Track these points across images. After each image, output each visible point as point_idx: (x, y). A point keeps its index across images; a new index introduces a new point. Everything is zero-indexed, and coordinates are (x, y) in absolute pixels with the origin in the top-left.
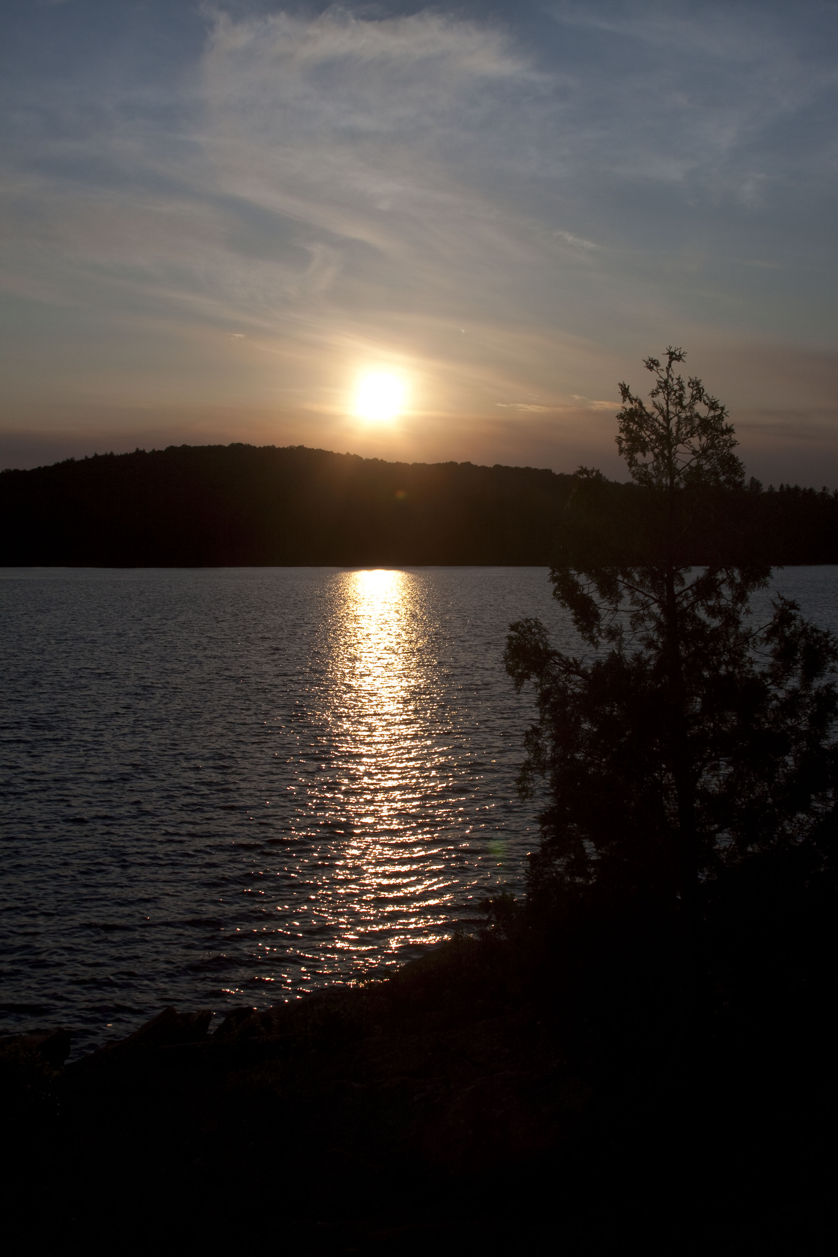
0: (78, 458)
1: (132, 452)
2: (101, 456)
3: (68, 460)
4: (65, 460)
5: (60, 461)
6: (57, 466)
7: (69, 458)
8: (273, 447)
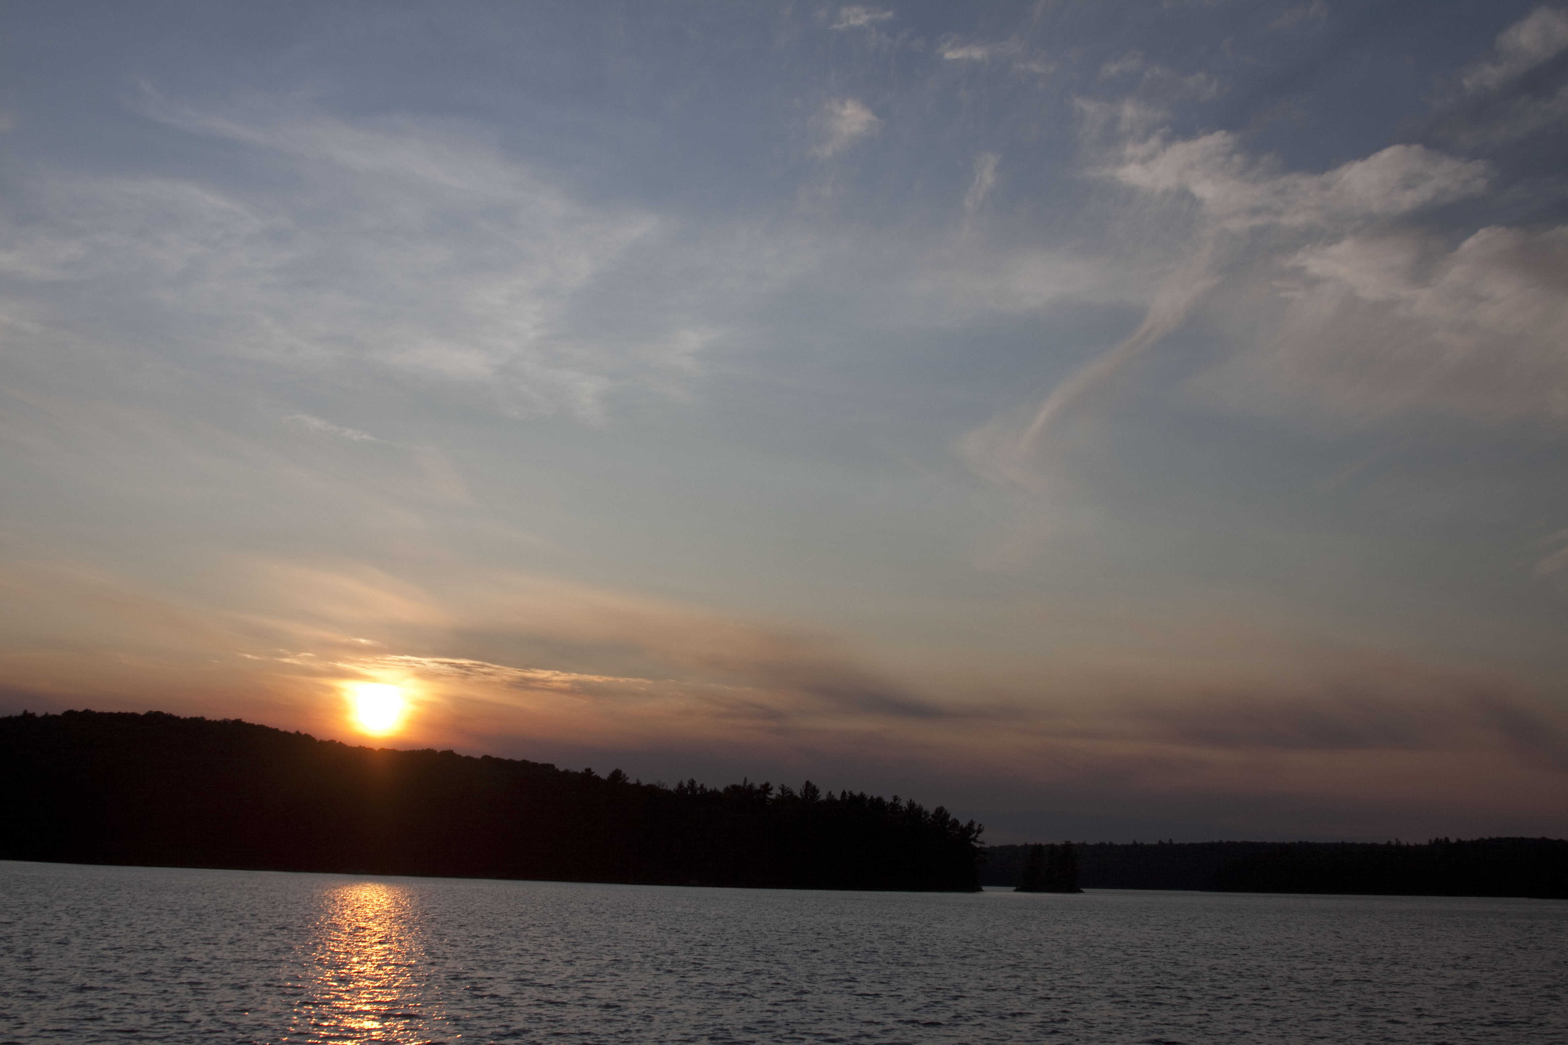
1: (18, 715)
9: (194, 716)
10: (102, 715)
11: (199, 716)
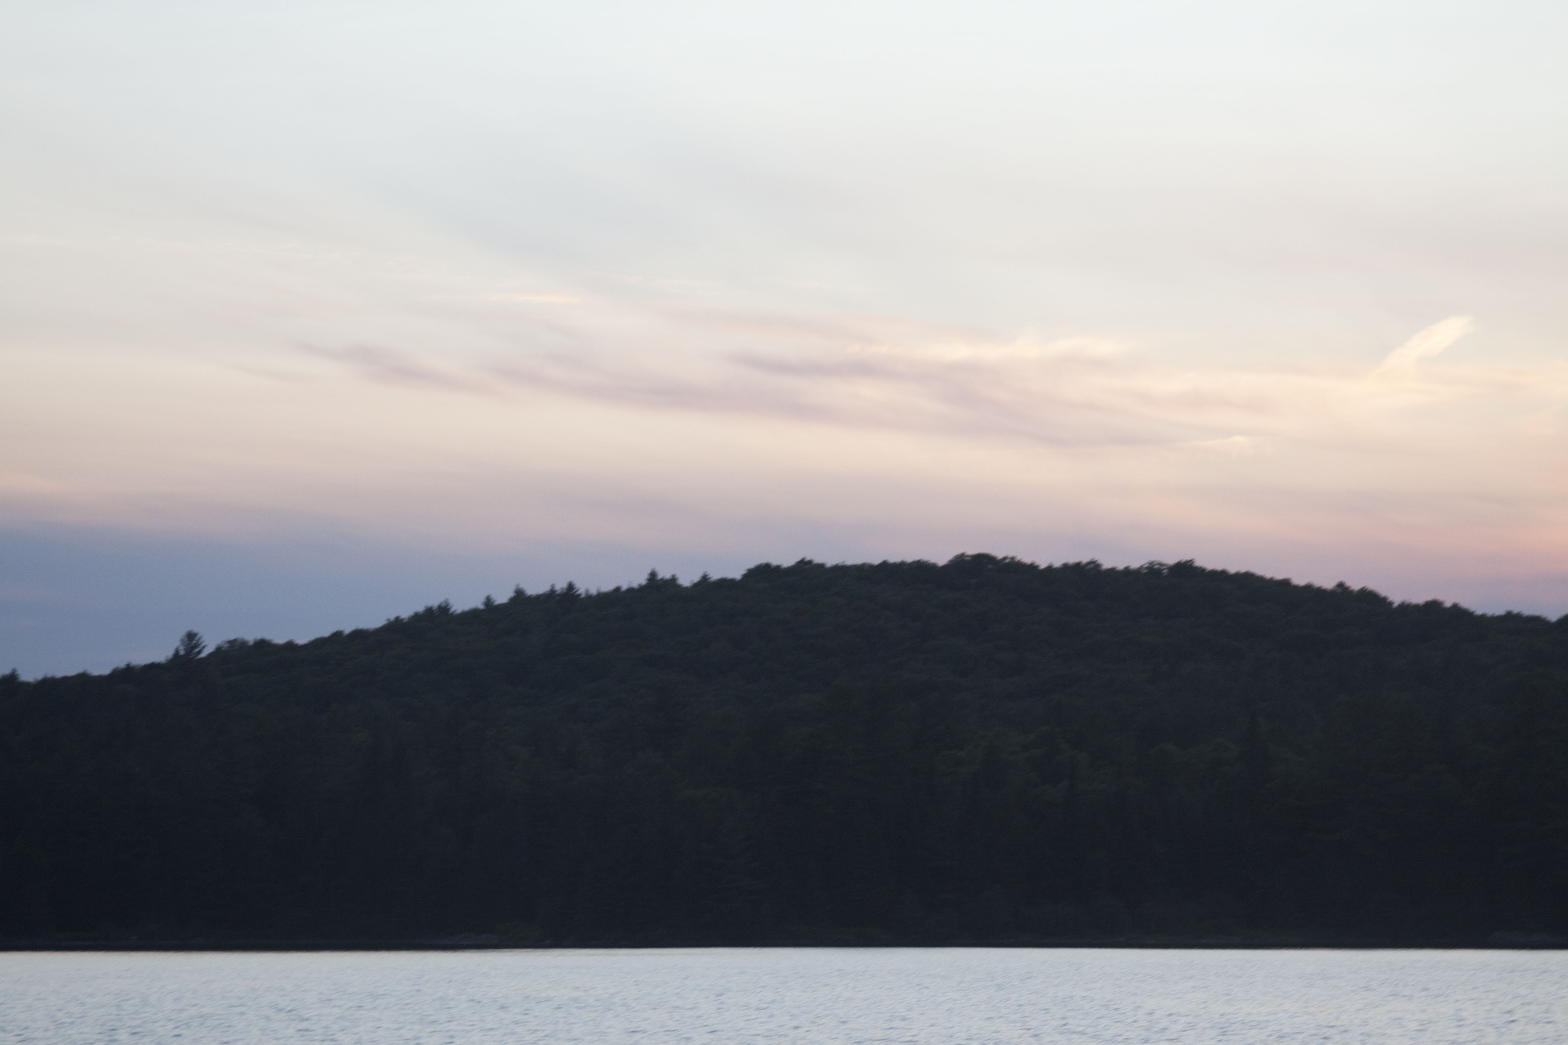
0: (460, 606)
1: (635, 585)
2: (538, 597)
3: (429, 611)
4: (420, 609)
5: (406, 613)
6: (395, 627)
7: (434, 602)
8: (1094, 566)
9: (1072, 560)
10: (841, 571)
11: (1085, 560)
